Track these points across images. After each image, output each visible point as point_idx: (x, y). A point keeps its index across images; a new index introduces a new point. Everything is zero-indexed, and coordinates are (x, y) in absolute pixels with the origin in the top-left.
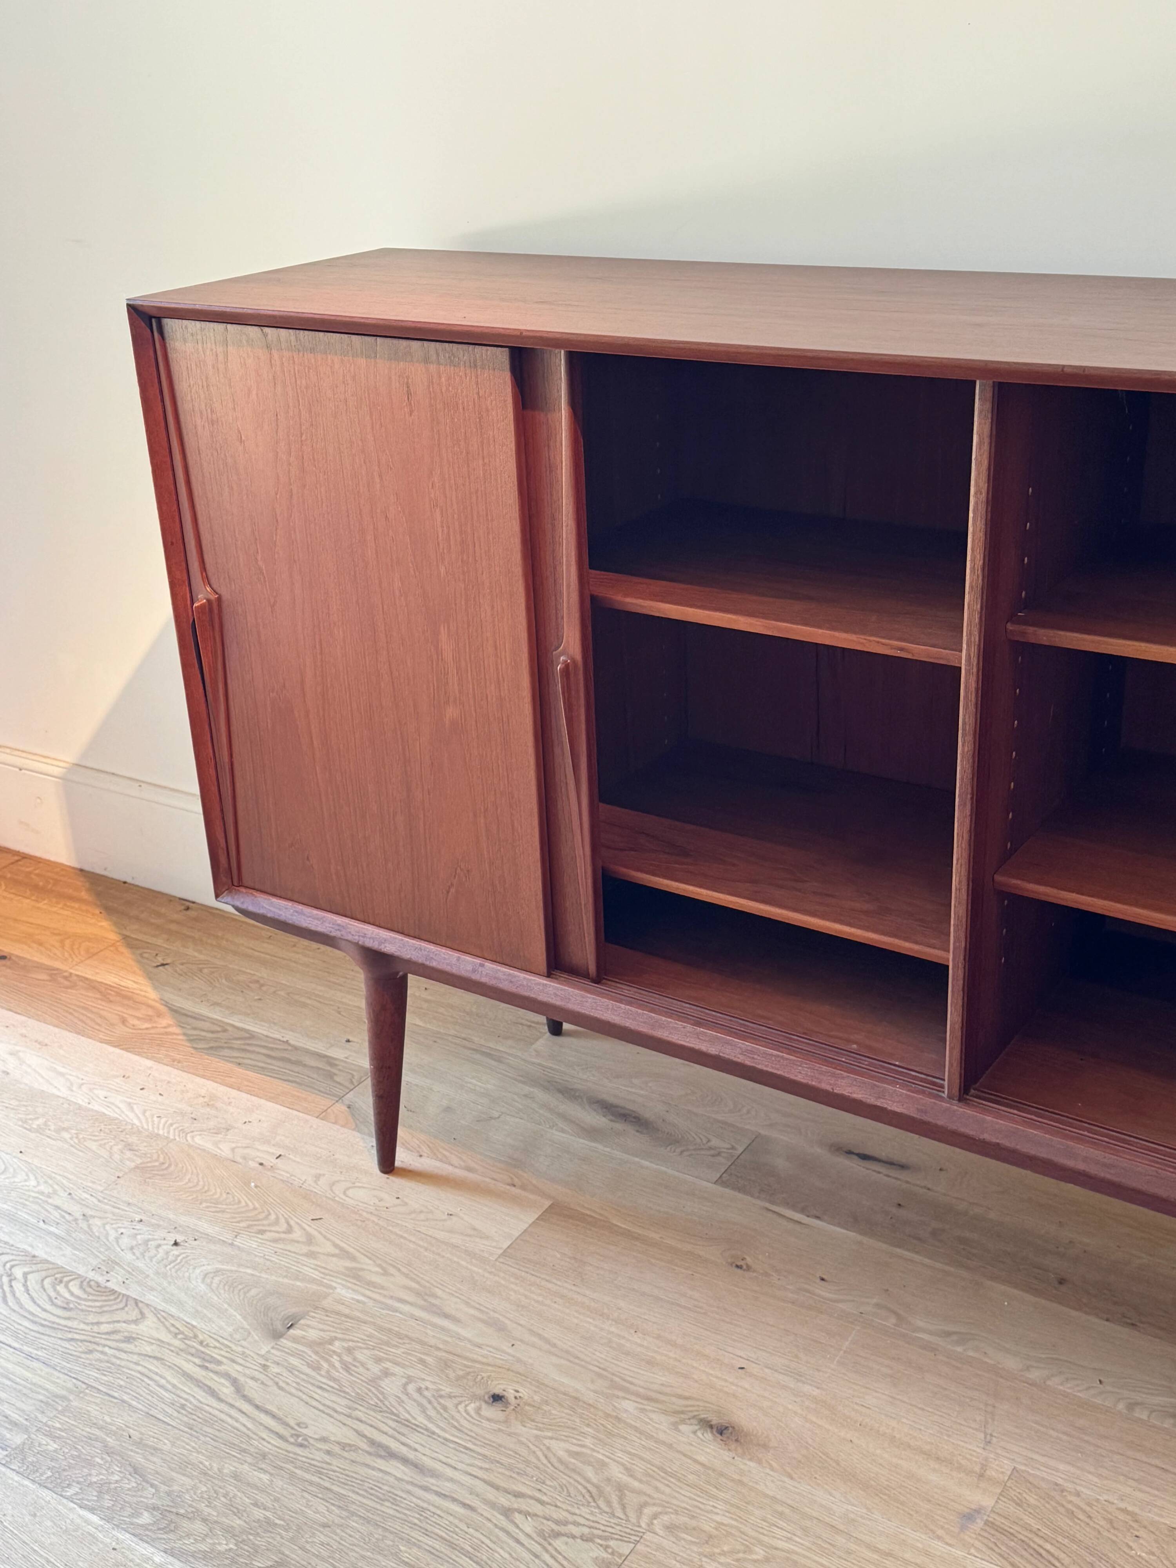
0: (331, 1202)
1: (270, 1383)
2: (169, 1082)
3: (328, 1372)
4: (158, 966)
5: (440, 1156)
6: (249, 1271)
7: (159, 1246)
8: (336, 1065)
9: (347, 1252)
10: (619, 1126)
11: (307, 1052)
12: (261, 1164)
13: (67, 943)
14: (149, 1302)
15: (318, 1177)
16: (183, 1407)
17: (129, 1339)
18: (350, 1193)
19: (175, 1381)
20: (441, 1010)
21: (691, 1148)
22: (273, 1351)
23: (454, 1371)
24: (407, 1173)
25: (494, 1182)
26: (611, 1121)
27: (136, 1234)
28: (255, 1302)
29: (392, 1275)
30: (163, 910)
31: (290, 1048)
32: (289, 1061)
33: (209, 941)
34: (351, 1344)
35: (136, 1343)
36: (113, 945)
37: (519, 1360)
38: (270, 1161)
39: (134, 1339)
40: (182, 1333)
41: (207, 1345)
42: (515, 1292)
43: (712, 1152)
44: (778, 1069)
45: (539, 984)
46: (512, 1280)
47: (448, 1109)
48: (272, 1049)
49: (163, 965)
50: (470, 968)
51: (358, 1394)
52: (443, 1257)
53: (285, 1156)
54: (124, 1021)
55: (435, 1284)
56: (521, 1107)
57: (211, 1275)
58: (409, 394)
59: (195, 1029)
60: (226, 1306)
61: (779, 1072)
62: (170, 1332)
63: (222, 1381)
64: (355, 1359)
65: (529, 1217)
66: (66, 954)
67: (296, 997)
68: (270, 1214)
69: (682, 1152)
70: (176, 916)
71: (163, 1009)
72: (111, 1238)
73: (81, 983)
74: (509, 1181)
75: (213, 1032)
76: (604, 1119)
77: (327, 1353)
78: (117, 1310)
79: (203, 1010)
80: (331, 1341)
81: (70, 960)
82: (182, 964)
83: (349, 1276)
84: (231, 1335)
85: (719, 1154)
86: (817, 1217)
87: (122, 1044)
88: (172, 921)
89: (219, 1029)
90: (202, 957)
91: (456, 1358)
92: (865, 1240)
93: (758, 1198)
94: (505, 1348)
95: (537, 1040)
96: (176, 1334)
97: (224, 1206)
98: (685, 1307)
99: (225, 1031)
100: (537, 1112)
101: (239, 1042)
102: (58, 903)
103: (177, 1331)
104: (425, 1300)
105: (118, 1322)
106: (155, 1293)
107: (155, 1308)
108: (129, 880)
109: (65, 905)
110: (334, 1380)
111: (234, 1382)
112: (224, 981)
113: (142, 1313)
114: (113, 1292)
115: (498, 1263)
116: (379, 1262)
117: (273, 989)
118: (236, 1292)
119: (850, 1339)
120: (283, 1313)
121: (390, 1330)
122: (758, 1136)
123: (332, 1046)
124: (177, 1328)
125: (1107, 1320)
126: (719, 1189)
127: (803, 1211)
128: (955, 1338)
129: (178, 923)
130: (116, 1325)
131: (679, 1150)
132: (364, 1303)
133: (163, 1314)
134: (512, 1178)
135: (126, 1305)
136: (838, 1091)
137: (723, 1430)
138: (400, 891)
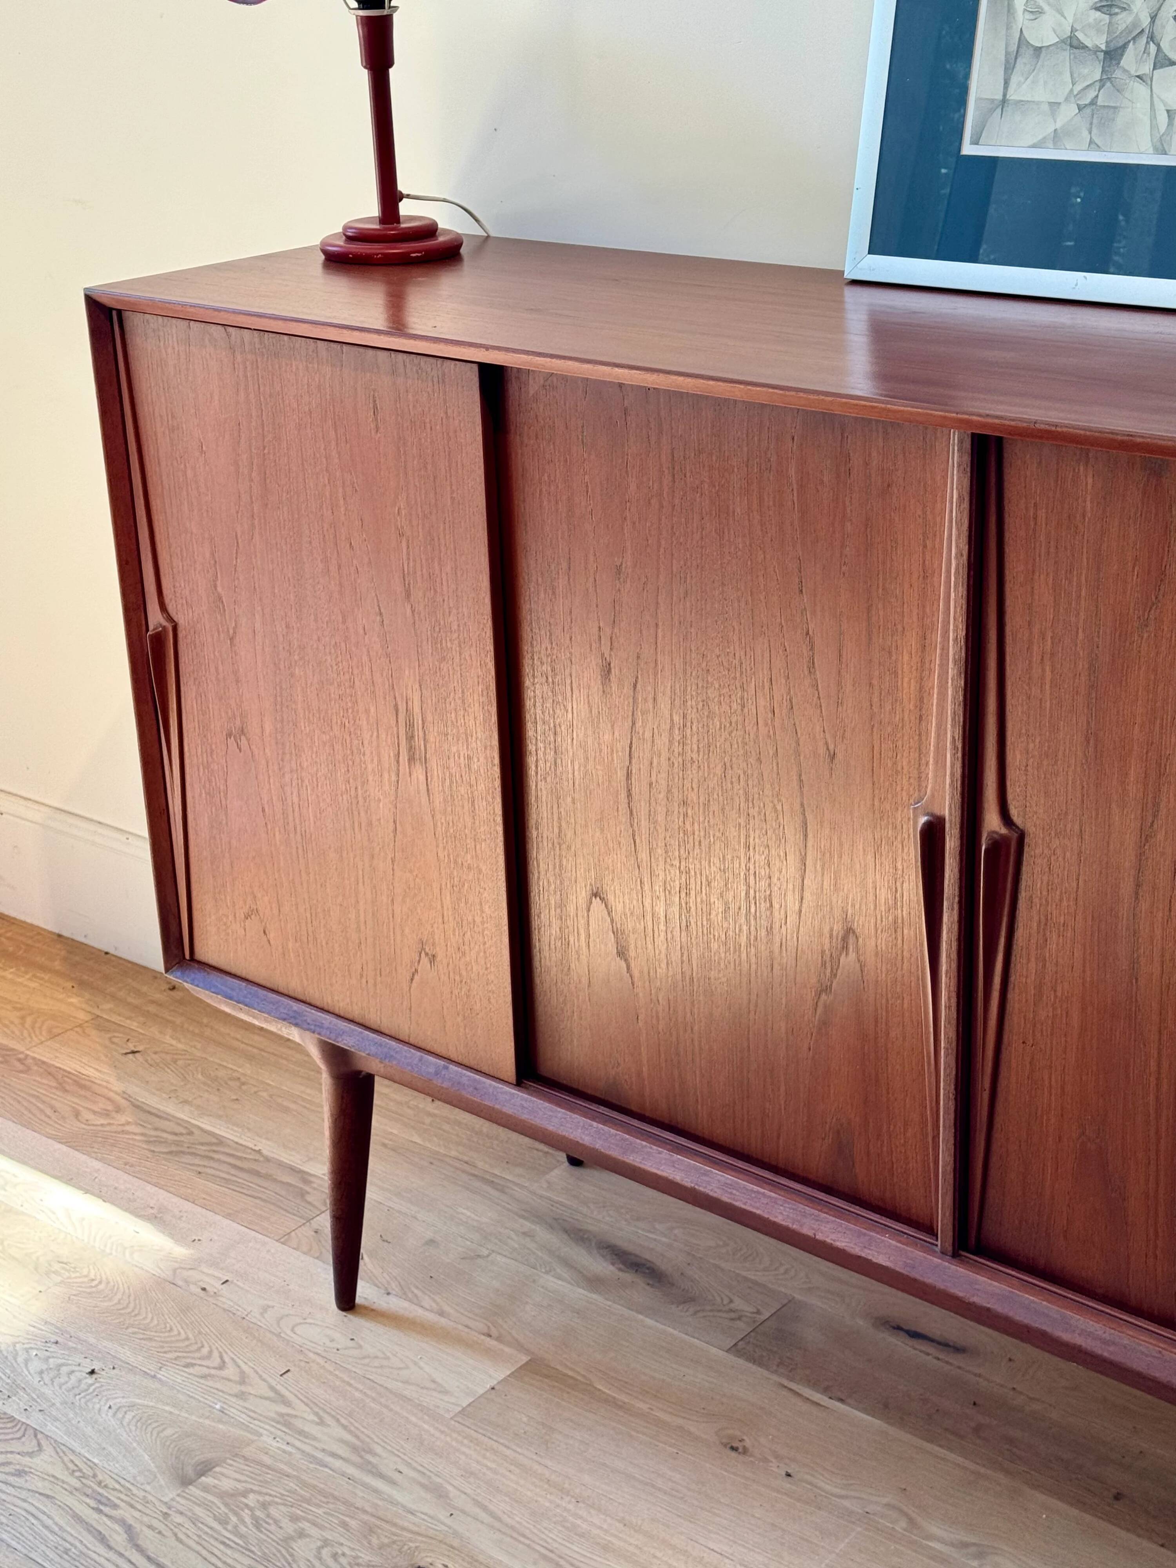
0: (275, 1339)
1: (168, 1533)
2: (116, 1188)
3: (236, 1527)
4: (126, 1054)
5: (410, 1295)
6: (167, 1408)
7: (73, 1372)
8: (311, 1182)
9: (282, 1396)
10: (628, 1277)
11: (281, 1165)
12: (204, 1289)
13: (29, 1020)
14: (49, 1434)
15: (265, 1309)
16: (66, 1551)
17: (19, 1473)
18: (298, 1330)
19: (61, 1522)
20: (446, 1127)
21: (708, 1308)
22: (178, 1499)
23: (378, 1538)
24: (370, 1312)
25: (466, 1330)
26: (620, 1270)
27: (49, 1357)
28: (168, 1443)
29: (329, 1426)
30: (145, 989)
31: (261, 1159)
32: (257, 1174)
33: (191, 1029)
34: (268, 1498)
35: (28, 1478)
36: (80, 1026)
37: (456, 1533)
38: (214, 1285)
39: (26, 1473)
40: (80, 1470)
41: (106, 1486)
42: (466, 1455)
43: (733, 1315)
44: (758, 1208)
45: (506, 1093)
46: (466, 1441)
47: (431, 1242)
48: (240, 1158)
49: (133, 1052)
50: (432, 1070)
51: (265, 1553)
52: (391, 1410)
53: (232, 1282)
54: (77, 1114)
55: (376, 1439)
56: (516, 1246)
57: (124, 1409)
58: (375, 407)
59: (156, 1129)
60: (135, 1445)
61: (758, 1212)
62: (68, 1469)
63: (117, 1527)
64: (268, 1516)
65: (498, 1373)
66: (25, 1033)
67: (280, 1100)
68: (203, 1346)
69: (696, 1313)
70: (158, 996)
71: (123, 1102)
72: (20, 1359)
73: (35, 1068)
74: (486, 1330)
75: (176, 1134)
76: (611, 1268)
77: (238, 1507)
78: (12, 1439)
79: (170, 1108)
80: (245, 1494)
81: (29, 1039)
82: (155, 1053)
83: (278, 1422)
84: (134, 1478)
85: (739, 1318)
86: (841, 1400)
87: (72, 1141)
88: (153, 1002)
89: (184, 1131)
90: (180, 1046)
91: (384, 1524)
92: (892, 1431)
93: (775, 1372)
94: (442, 1518)
95: (552, 1169)
96: (74, 1471)
97: (153, 1334)
98: (660, 1489)
99: (191, 1133)
100: (534, 1253)
101: (204, 1148)
102: (26, 973)
103: (75, 1468)
104: (361, 1457)
105: (12, 1452)
106: (57, 1424)
107: (55, 1441)
108: (112, 951)
109: (34, 976)
110: (241, 1536)
111: (129, 1529)
112: (200, 1076)
113: (39, 1444)
114: (12, 1419)
115: (453, 1423)
116: (317, 1410)
117: (256, 1089)
118: (149, 1429)
119: (847, 1541)
120: (197, 1458)
121: (314, 1487)
122: (792, 1300)
123: (310, 1159)
124: (76, 1465)
125: (1162, 1546)
126: (731, 1359)
127: (826, 1390)
128: (973, 1549)
129: (160, 1005)
130: (9, 1456)
131: (692, 1310)
132: (290, 1454)
133: (63, 1447)
134: (489, 1327)
135: (24, 1435)
136: (820, 1237)
138: (361, 976)
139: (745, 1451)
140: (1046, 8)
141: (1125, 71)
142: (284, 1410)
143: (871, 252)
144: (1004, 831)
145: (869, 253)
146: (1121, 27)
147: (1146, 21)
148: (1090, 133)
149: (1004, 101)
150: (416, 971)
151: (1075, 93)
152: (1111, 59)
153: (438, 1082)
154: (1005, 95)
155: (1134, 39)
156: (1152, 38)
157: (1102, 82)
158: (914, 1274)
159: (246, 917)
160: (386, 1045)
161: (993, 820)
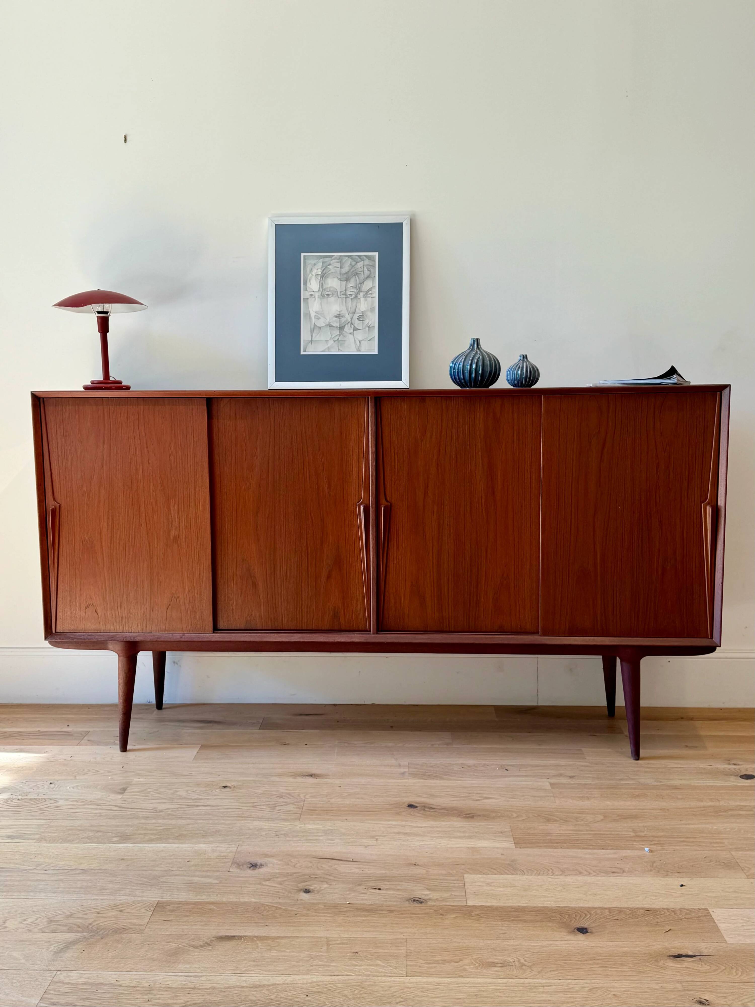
1: (130, 803)
3: (152, 796)
6: (92, 783)
7: (43, 785)
8: (70, 732)
10: (210, 724)
11: (51, 731)
12: (65, 760)
14: (55, 798)
15: (95, 758)
16: (100, 815)
19: (89, 811)
21: (242, 724)
22: (124, 797)
23: (203, 785)
24: (133, 750)
26: (205, 724)
27: (28, 785)
28: (103, 788)
29: (154, 772)
31: (44, 732)
32: (45, 735)
34: (154, 789)
37: (225, 778)
38: (68, 758)
40: (80, 801)
41: (94, 801)
42: (208, 766)
43: (252, 723)
45: (210, 636)
46: (204, 763)
48: (35, 733)
50: (179, 637)
51: (169, 797)
53: (74, 756)
55: (175, 770)
56: (164, 728)
57: (76, 787)
60: (91, 792)
63: (110, 807)
65: (195, 750)
67: (29, 719)
69: (240, 726)
74: (179, 744)
76: (202, 724)
77: (147, 792)
78: (43, 802)
83: (135, 776)
84: (102, 797)
85: (254, 723)
86: (303, 730)
91: (200, 783)
93: (278, 730)
94: (216, 777)
97: (61, 772)
101: (16, 734)
103: (77, 801)
105: (47, 804)
106: (55, 795)
107: (60, 798)
110: (157, 797)
111: (115, 806)
113: (55, 801)
114: (36, 799)
115: (194, 761)
118: (91, 788)
120: (118, 788)
121: (166, 783)
123: (62, 728)
126: (262, 731)
127: (296, 729)
131: (238, 725)
133: (65, 799)
135: (46, 800)
136: (336, 641)
137: (311, 775)
138: (143, 614)
139: (288, 744)
140: (321, 317)
141: (345, 332)
142: (134, 773)
143: (276, 381)
144: (386, 503)
146: (343, 321)
147: (350, 320)
149: (312, 340)
150: (170, 605)
153: (182, 640)
154: (312, 339)
155: (347, 324)
156: (352, 324)
157: (340, 335)
158: (368, 641)
159: (86, 608)
160: (156, 635)
161: (383, 501)
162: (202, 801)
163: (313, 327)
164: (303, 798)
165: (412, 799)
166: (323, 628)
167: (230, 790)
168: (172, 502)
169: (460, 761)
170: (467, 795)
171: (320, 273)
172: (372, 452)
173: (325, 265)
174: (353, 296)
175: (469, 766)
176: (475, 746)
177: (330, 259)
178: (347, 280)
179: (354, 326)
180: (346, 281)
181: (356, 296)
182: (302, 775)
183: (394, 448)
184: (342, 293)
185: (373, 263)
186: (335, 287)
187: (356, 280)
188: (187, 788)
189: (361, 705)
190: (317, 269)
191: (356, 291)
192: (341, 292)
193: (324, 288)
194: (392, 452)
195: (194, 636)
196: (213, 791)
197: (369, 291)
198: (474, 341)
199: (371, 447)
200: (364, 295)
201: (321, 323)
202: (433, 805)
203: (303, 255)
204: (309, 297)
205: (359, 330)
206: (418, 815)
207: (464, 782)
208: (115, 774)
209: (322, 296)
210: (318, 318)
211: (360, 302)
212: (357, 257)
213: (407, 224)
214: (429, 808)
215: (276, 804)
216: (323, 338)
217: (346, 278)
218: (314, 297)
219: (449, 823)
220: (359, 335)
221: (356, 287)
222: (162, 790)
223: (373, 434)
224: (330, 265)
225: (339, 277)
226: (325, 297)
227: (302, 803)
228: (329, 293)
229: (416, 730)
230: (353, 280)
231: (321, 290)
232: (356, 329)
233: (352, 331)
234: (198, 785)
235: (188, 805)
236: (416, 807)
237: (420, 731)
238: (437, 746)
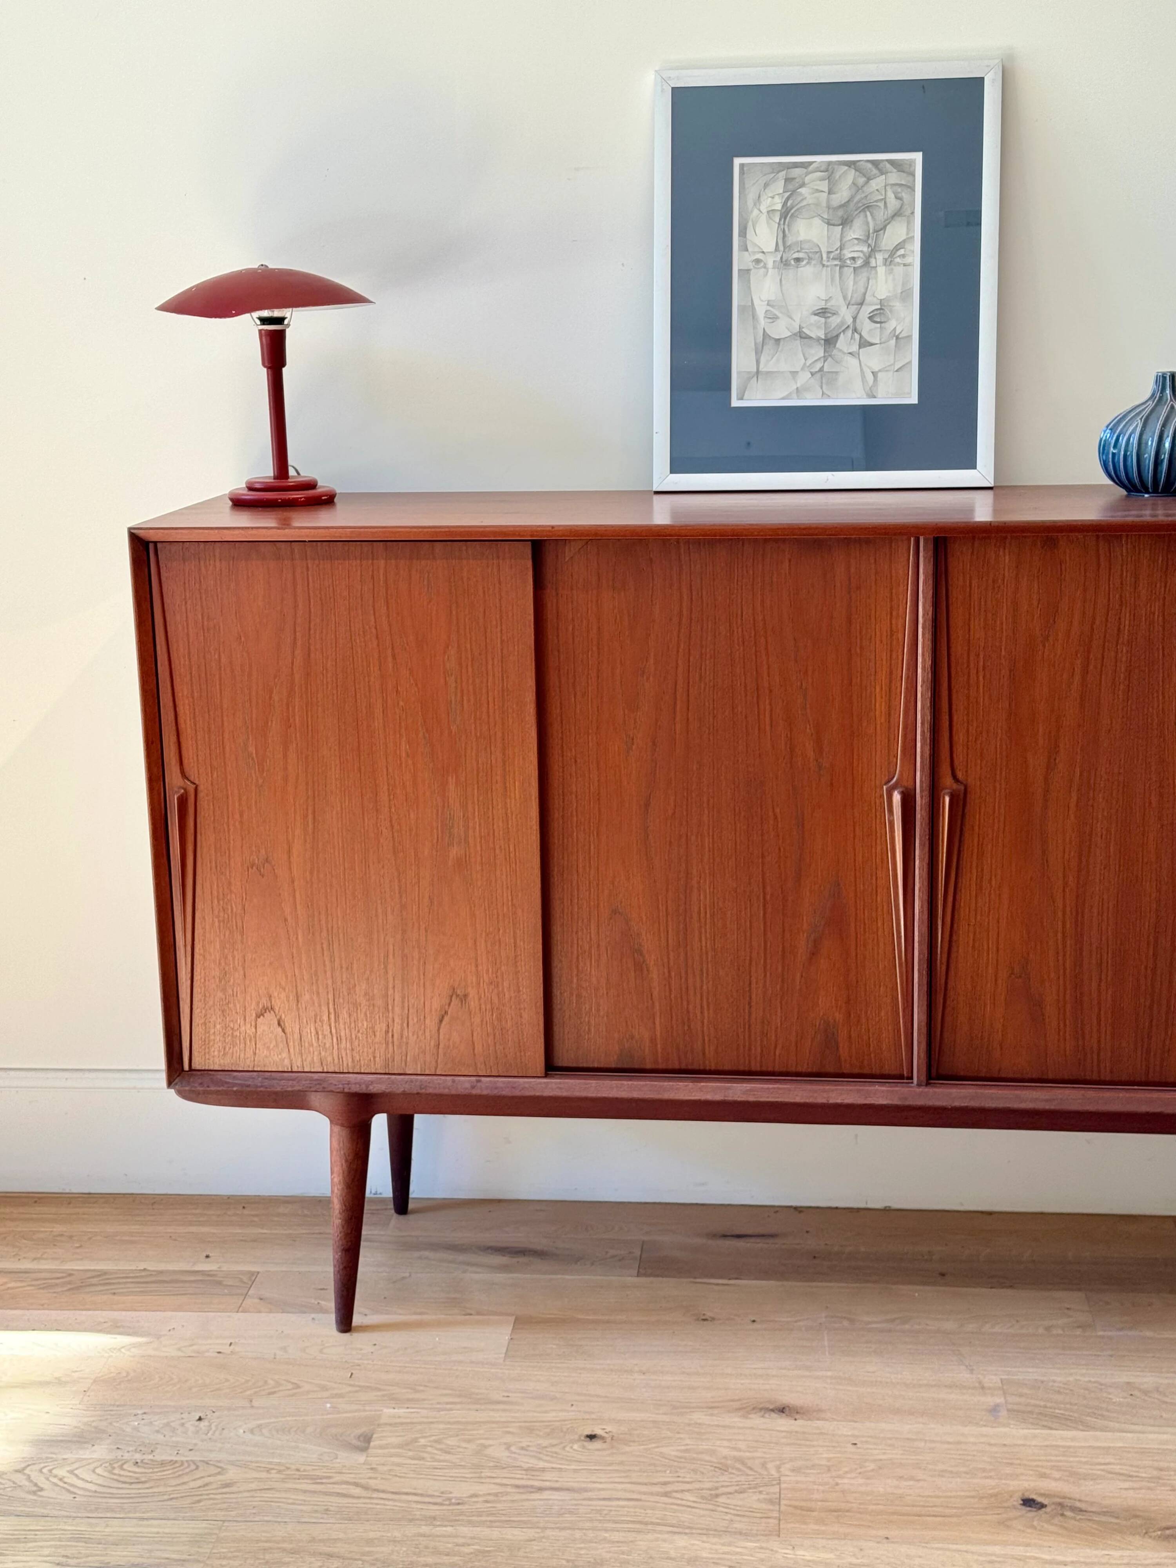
0: (315, 1361)
1: (389, 1477)
2: (55, 1321)
3: (432, 1458)
5: (383, 1311)
6: (290, 1419)
7: (183, 1424)
8: (215, 1275)
10: (523, 1259)
11: (174, 1272)
12: (219, 1353)
14: (217, 1459)
15: (284, 1349)
16: (325, 1510)
17: (227, 1486)
18: (326, 1351)
21: (596, 1259)
22: (369, 1459)
23: (541, 1431)
25: (449, 1316)
26: (512, 1257)
27: (151, 1422)
28: (318, 1435)
29: (424, 1391)
31: (153, 1273)
32: (164, 1282)
34: (434, 1438)
35: (237, 1486)
37: (586, 1412)
38: (225, 1348)
39: (231, 1484)
40: (273, 1469)
41: (305, 1470)
42: (540, 1375)
43: (617, 1258)
45: (540, 1083)
46: (530, 1369)
48: (137, 1277)
51: (472, 1463)
52: (456, 1370)
53: (236, 1342)
55: (467, 1387)
56: (423, 1266)
57: (256, 1429)
59: (36, 1280)
60: (293, 1443)
62: (262, 1471)
63: (344, 1486)
64: (447, 1445)
65: (505, 1330)
67: (117, 1238)
68: (266, 1381)
69: (592, 1264)
72: (128, 1430)
74: (460, 1313)
75: (59, 1278)
76: (505, 1258)
77: (420, 1448)
78: (192, 1471)
79: (28, 1265)
80: (413, 1441)
84: (321, 1459)
85: (623, 1259)
86: (736, 1279)
89: (62, 1275)
91: (533, 1424)
92: (785, 1283)
94: (567, 1408)
97: (216, 1386)
100: (441, 1265)
101: (97, 1279)
103: (267, 1469)
104: (470, 1398)
105: (203, 1477)
106: (215, 1452)
107: (229, 1461)
110: (443, 1461)
111: (356, 1484)
113: (219, 1467)
114: (174, 1462)
115: (508, 1363)
118: (292, 1432)
119: (826, 1339)
120: (353, 1435)
121: (458, 1422)
122: (644, 1241)
123: (195, 1263)
126: (645, 1279)
127: (721, 1277)
128: (898, 1321)
130: (202, 1480)
133: (240, 1462)
134: (462, 1311)
135: (198, 1466)
137: (782, 1410)
138: (387, 1032)
139: (713, 1319)
140: (779, 315)
141: (840, 350)
142: (379, 1393)
143: (672, 472)
144: (955, 786)
145: (671, 472)
146: (833, 326)
147: (850, 321)
148: (822, 388)
149: (758, 372)
150: (446, 1013)
151: (808, 364)
152: (830, 344)
153: (474, 1092)
155: (844, 331)
156: (855, 330)
158: (907, 1103)
159: (258, 1016)
160: (417, 1080)
161: (947, 781)
162: (548, 1476)
163: (760, 339)
164: (776, 1475)
165: (1030, 1485)
166: (799, 1069)
167: (605, 1446)
168: (452, 781)
169: (1123, 1377)
170: (1155, 1473)
171: (779, 207)
172: (924, 668)
173: (791, 187)
174: (859, 263)
175: (1146, 1392)
176: (1149, 1334)
177: (805, 170)
178: (845, 222)
179: (861, 337)
180: (842, 224)
181: (867, 263)
182: (761, 1409)
183: (978, 655)
184: (832, 256)
185: (910, 178)
186: (815, 240)
187: (868, 224)
188: (509, 1439)
189: (858, 1210)
190: (773, 198)
191: (865, 249)
192: (829, 253)
193: (788, 244)
194: (972, 665)
195: (504, 1083)
196: (568, 1449)
197: (897, 248)
198: (1164, 378)
199: (923, 655)
200: (886, 260)
201: (781, 330)
202: (1080, 1501)
203: (737, 161)
204: (751, 266)
205: (872, 344)
206: (1052, 1528)
207: (1141, 1436)
208: (341, 1396)
209: (784, 263)
210: (773, 318)
211: (876, 278)
212: (869, 165)
213: (994, 80)
214: (1073, 1509)
215: (717, 1488)
216: (784, 367)
217: (842, 217)
218: (765, 267)
219: (1127, 1553)
220: (873, 359)
221: (866, 240)
222: (451, 1442)
223: (929, 623)
224: (803, 185)
225: (826, 217)
226: (789, 265)
227: (776, 1489)
228: (801, 255)
229: (1002, 1286)
230: (858, 223)
231: (781, 248)
232: (864, 344)
233: (855, 348)
234: (530, 1429)
235: (517, 1487)
236: (1042, 1506)
237: (1011, 1287)
238: (1060, 1332)
